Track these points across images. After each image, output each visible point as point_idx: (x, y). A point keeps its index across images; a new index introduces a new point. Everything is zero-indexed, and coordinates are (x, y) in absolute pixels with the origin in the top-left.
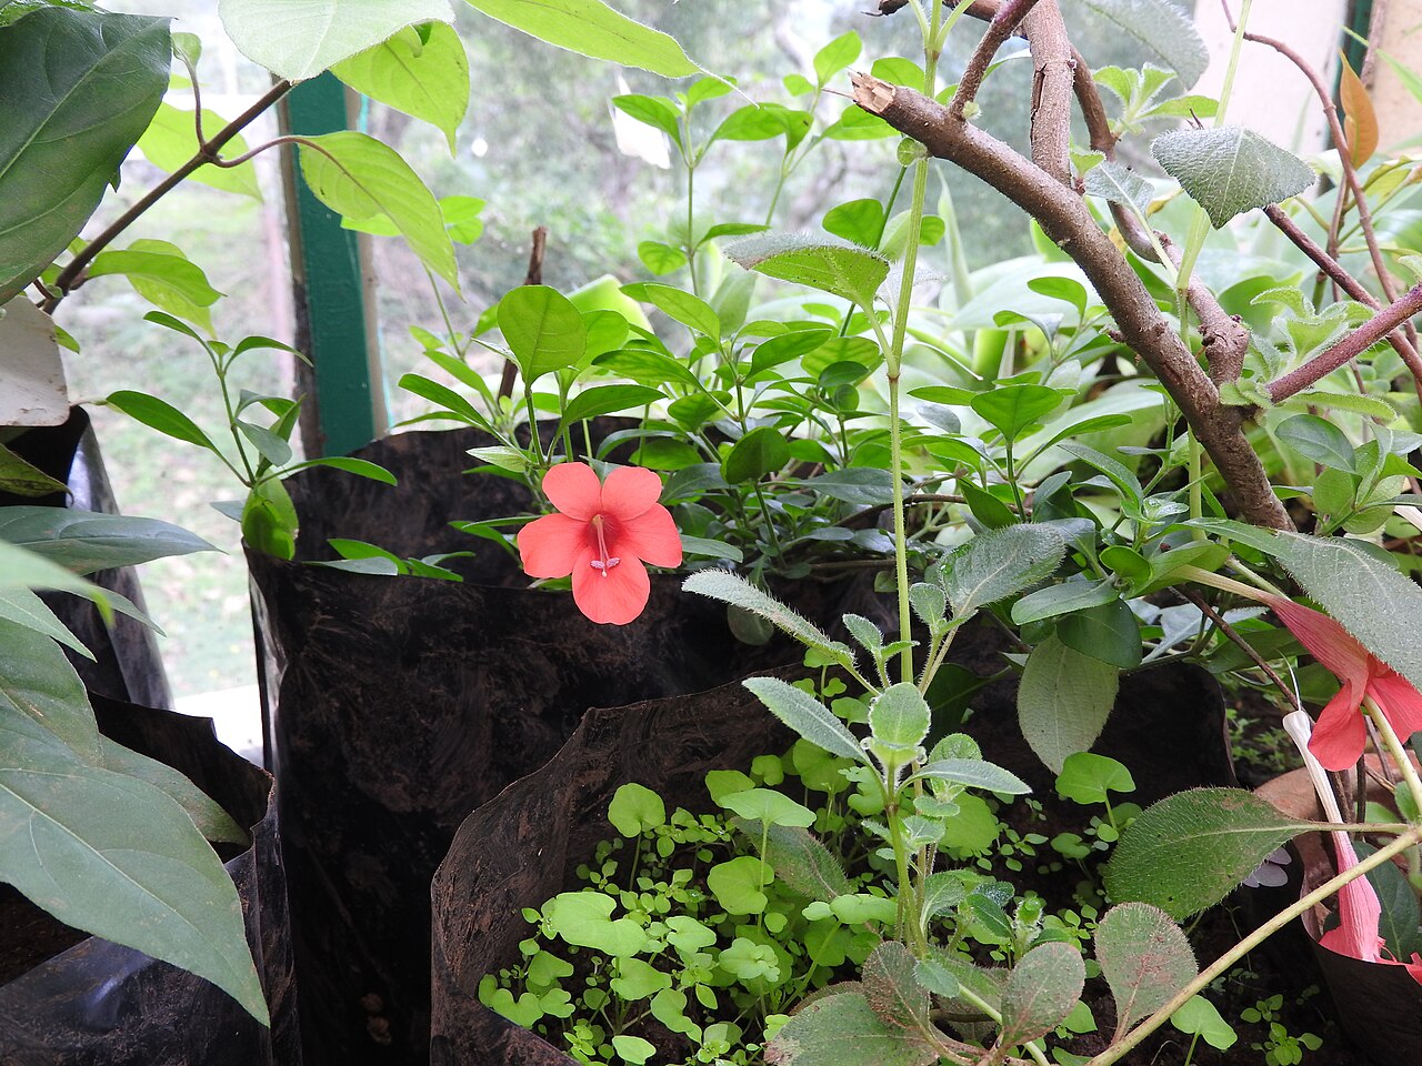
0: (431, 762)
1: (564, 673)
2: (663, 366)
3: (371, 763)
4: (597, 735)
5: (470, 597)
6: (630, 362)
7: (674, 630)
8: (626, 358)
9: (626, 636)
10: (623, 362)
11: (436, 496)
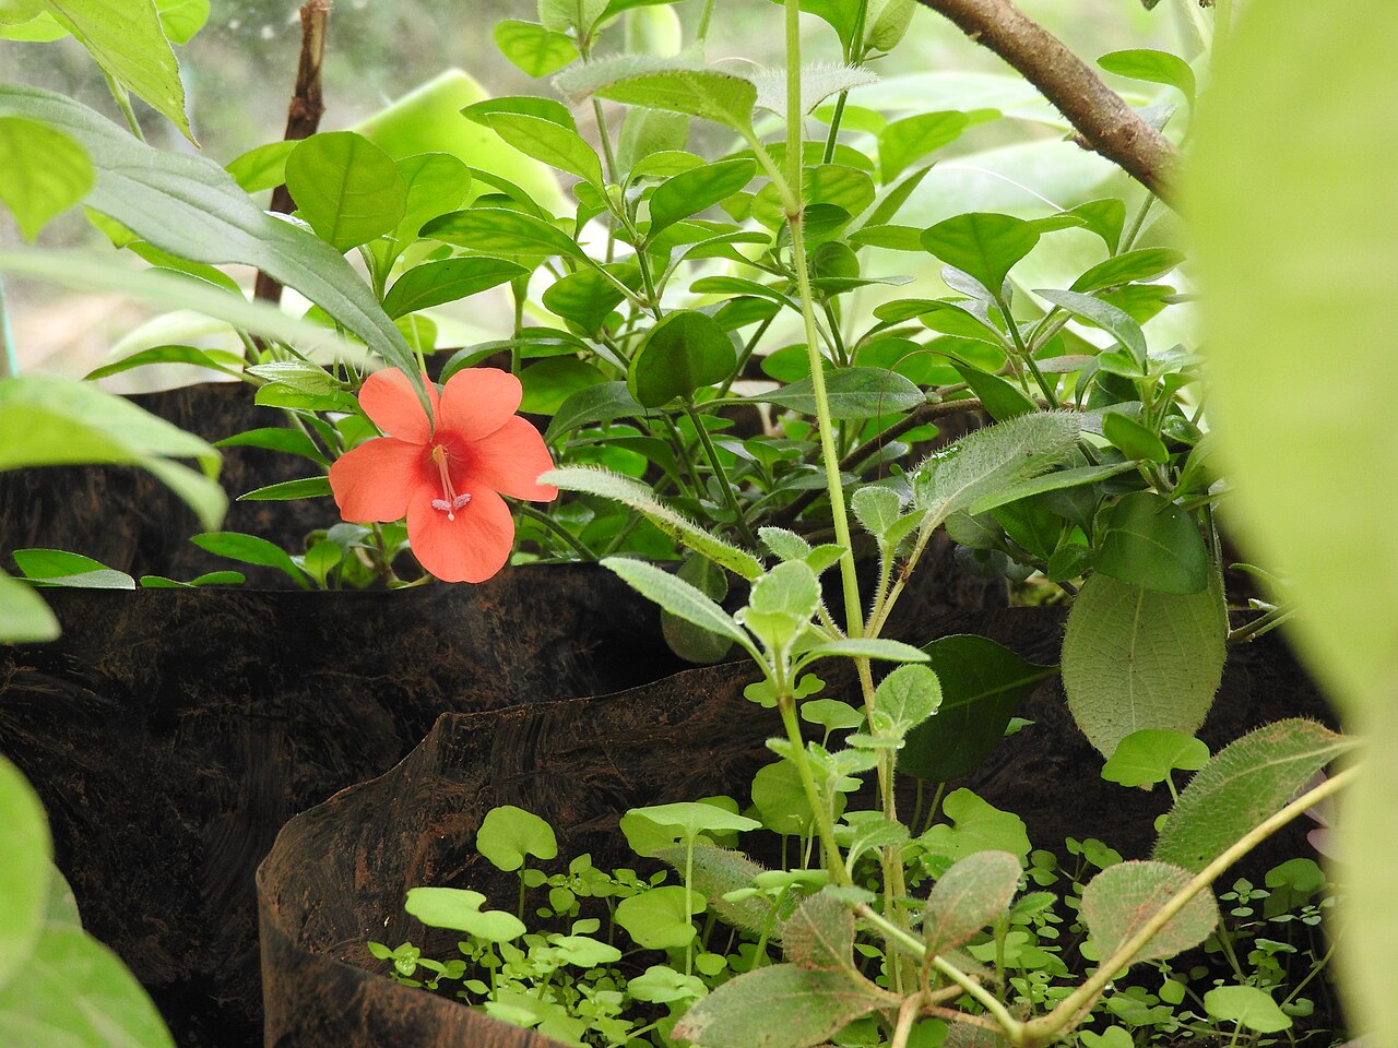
0: (203, 894)
1: (407, 724)
2: (525, 230)
3: (105, 906)
4: (456, 757)
5: (253, 612)
6: (476, 229)
7: (580, 659)
8: (471, 223)
9: (500, 659)
10: (466, 229)
11: (146, 519)
